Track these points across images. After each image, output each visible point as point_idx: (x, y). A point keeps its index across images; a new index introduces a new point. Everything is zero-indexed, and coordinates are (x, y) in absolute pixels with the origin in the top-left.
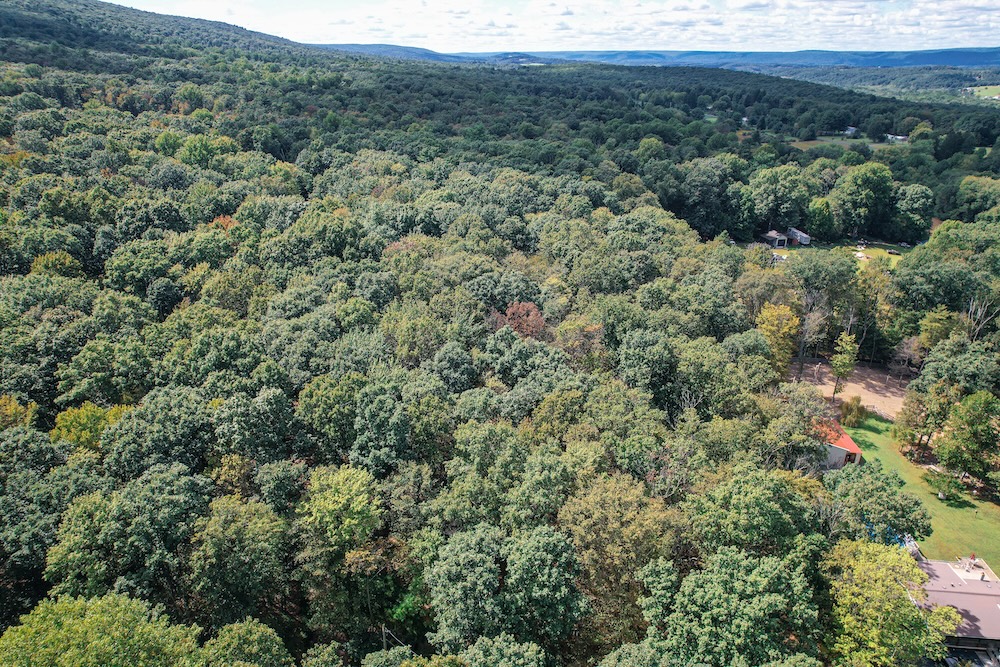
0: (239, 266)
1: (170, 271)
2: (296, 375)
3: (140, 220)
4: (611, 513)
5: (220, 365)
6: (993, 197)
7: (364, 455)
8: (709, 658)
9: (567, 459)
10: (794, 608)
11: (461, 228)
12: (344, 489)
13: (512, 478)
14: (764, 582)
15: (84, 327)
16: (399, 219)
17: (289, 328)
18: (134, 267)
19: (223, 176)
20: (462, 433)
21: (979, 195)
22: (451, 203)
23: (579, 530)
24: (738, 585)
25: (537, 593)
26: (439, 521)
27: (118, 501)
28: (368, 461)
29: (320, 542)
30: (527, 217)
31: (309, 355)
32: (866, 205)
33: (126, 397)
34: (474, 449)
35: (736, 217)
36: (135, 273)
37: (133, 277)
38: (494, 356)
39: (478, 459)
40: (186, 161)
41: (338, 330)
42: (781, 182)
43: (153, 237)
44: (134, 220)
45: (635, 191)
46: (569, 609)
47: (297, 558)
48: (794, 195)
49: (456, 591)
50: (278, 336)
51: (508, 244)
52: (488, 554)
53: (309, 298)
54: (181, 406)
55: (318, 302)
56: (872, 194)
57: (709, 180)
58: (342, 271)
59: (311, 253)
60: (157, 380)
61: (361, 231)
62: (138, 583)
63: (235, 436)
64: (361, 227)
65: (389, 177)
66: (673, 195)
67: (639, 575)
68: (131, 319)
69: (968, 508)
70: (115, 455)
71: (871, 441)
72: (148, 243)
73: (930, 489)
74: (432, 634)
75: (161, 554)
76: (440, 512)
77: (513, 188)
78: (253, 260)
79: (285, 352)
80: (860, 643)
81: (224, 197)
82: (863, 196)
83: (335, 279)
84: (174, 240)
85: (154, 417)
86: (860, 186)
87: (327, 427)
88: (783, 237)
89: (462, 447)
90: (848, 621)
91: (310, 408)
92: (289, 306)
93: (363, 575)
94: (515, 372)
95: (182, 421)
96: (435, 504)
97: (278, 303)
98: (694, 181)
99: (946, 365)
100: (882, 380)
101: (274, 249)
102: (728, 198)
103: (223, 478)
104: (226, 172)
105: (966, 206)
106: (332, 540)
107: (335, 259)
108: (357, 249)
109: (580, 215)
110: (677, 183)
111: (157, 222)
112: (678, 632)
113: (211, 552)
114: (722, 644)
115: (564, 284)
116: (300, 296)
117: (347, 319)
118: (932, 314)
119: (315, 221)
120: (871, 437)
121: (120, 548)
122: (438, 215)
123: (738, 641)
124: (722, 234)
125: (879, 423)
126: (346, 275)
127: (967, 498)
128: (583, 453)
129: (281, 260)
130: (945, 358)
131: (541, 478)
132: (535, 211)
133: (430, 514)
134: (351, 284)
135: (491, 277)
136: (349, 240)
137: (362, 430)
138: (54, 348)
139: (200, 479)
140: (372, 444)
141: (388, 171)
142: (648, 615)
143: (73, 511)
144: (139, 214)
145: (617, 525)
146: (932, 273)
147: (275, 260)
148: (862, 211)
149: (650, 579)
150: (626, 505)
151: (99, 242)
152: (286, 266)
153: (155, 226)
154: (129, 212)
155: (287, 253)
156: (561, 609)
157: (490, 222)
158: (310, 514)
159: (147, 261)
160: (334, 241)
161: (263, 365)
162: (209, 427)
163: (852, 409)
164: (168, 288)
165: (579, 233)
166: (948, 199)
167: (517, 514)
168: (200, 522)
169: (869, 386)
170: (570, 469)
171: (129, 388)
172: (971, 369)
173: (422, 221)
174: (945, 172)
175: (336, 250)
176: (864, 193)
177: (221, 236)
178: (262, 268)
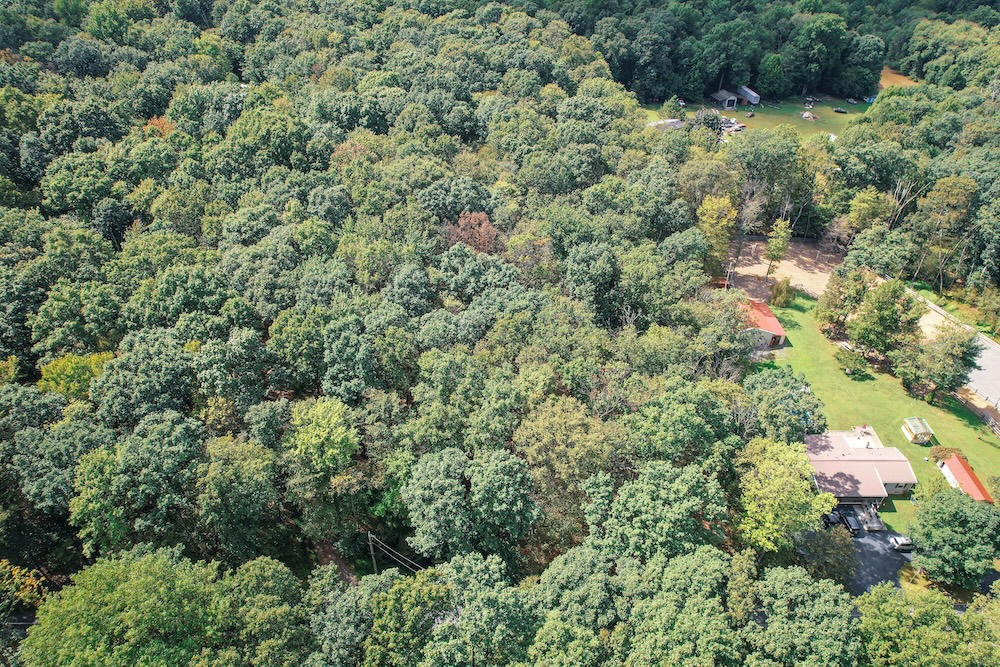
0: (185, 181)
1: (113, 189)
2: (263, 308)
3: (66, 127)
4: (559, 438)
5: (189, 305)
6: (943, 44)
7: (335, 385)
8: (637, 553)
9: (519, 383)
10: (708, 507)
11: (408, 122)
12: (324, 423)
13: (472, 402)
14: (684, 489)
15: (40, 268)
16: (343, 110)
17: (248, 258)
18: (73, 186)
19: (143, 54)
20: (425, 361)
21: (931, 41)
22: (396, 89)
23: (531, 451)
24: (663, 494)
25: (497, 508)
26: (410, 443)
27: (122, 454)
28: (340, 390)
29: (308, 470)
30: (475, 97)
31: (273, 287)
32: (817, 61)
33: (101, 343)
34: (437, 377)
35: (687, 77)
36: (76, 194)
37: (74, 198)
38: (449, 274)
39: (441, 387)
40: (98, 35)
41: (298, 255)
42: (734, 39)
43: (86, 150)
44: (59, 127)
45: (584, 57)
46: (524, 518)
47: (288, 484)
48: (747, 52)
49: (430, 510)
50: (239, 266)
51: (456, 140)
52: (455, 478)
53: (263, 218)
54: (161, 353)
55: (273, 222)
56: (824, 48)
57: (661, 38)
58: (293, 185)
59: (257, 160)
60: (129, 324)
61: (306, 132)
62: (155, 522)
63: (218, 382)
64: (305, 128)
65: (326, 49)
66: (623, 55)
67: (582, 486)
68: (86, 255)
69: (868, 381)
70: (106, 407)
71: (796, 320)
72: (83, 157)
73: (840, 365)
74: (411, 539)
75: (169, 498)
76: (411, 435)
77: (458, 63)
78: (198, 174)
79: (249, 284)
80: (759, 522)
81: (153, 88)
82: (816, 51)
83: (287, 195)
84: (110, 152)
85: (137, 369)
86: (813, 39)
87: (299, 360)
88: (733, 98)
89: (426, 375)
90: (751, 508)
91: (281, 345)
92: (243, 229)
93: (347, 495)
94: (469, 290)
95: (164, 369)
96: (405, 429)
97: (232, 226)
98: (646, 39)
99: (865, 255)
100: (812, 256)
101: (219, 160)
102: (681, 57)
103: (211, 418)
104: (145, 48)
105: (917, 54)
106: (318, 468)
107: (283, 169)
108: (304, 152)
109: (528, 93)
110: (628, 41)
111: (85, 129)
112: (614, 534)
113: (215, 494)
114: (649, 542)
115: (513, 187)
116: (254, 217)
117: (305, 242)
118: (862, 194)
119: (257, 124)
120: (796, 316)
121: (133, 496)
122: (384, 104)
123: (661, 539)
124: (672, 99)
125: (805, 301)
126: (297, 188)
127: (869, 371)
128: (534, 376)
129: (227, 172)
130: (866, 247)
131: (497, 406)
132: (482, 90)
133: (401, 436)
134: (303, 197)
135: (441, 186)
136: (295, 144)
137: (333, 362)
138: (17, 293)
139: (193, 423)
140: (342, 375)
141: (325, 43)
142: (589, 519)
143: (83, 467)
144: (65, 118)
145: (563, 447)
146: (866, 153)
147: (221, 172)
148: (814, 67)
149: (591, 490)
150: (571, 429)
151: (25, 153)
152: (234, 178)
153: (85, 135)
154: (51, 119)
155: (233, 163)
156: (518, 518)
157: (437, 112)
158: (296, 447)
159: (87, 179)
160: (280, 146)
161: (230, 302)
162: (190, 372)
163: (781, 291)
164: (115, 208)
165: (528, 122)
166: (901, 45)
167: (478, 437)
168: (201, 468)
169: (801, 263)
170: (523, 393)
171: (104, 333)
172: (886, 259)
173: (367, 112)
174: (903, 12)
175: (281, 157)
176: (816, 48)
177: (160, 146)
178: (210, 183)
